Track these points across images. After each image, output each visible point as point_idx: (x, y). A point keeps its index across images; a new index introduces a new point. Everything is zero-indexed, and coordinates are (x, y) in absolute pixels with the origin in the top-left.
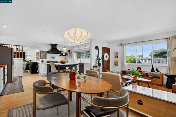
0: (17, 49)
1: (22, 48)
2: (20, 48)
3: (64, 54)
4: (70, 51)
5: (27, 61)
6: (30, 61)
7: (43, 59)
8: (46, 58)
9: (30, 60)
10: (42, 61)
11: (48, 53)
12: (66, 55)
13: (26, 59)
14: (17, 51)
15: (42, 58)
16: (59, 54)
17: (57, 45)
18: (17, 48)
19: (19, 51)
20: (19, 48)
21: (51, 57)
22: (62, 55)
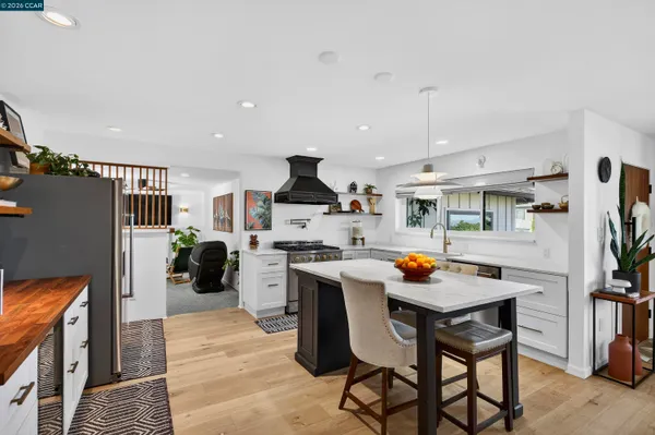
0: (143, 183)
1: (163, 179)
2: (157, 178)
3: (346, 207)
4: (374, 191)
5: (177, 233)
6: (187, 233)
7: (254, 233)
8: (267, 226)
9: (190, 228)
10: (254, 243)
11: (276, 202)
12: (353, 211)
13: (176, 223)
14: (143, 192)
15: (251, 228)
16: (325, 208)
17: (320, 160)
18: (144, 177)
19: (150, 193)
20: (151, 177)
21: (292, 222)
22: (336, 209)
